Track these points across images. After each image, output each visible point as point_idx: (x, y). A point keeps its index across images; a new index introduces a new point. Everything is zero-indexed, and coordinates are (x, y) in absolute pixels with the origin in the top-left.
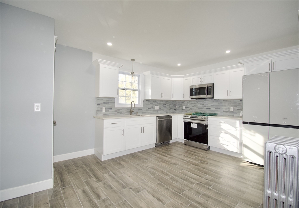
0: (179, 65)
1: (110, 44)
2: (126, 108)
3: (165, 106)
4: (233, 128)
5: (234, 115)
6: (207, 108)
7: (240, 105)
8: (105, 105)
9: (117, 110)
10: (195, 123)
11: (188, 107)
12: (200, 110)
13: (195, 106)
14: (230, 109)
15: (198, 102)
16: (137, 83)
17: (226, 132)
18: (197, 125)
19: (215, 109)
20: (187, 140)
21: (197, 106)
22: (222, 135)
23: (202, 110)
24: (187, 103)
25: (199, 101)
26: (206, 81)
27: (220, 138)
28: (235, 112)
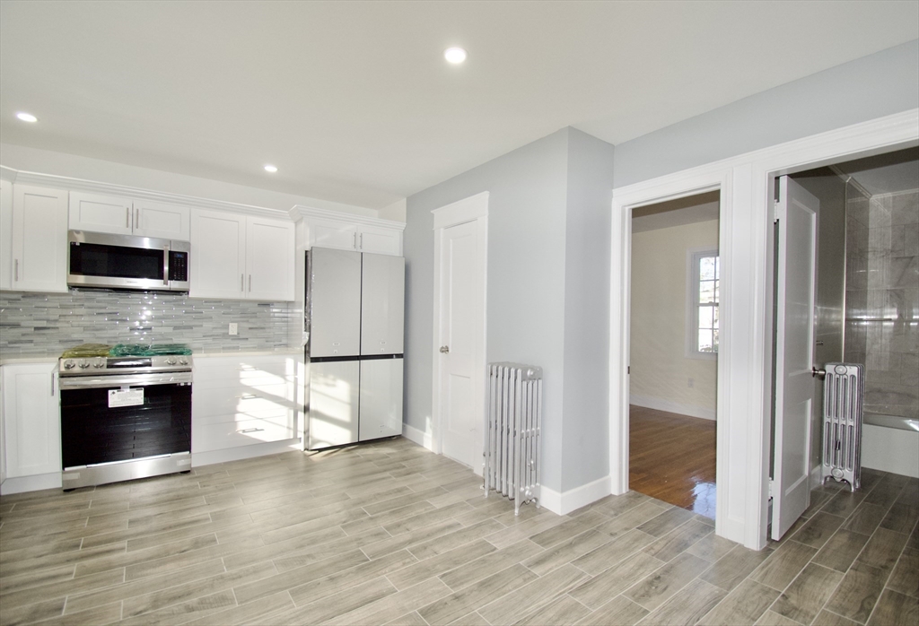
4: (276, 379)
5: (240, 344)
7: (256, 317)
10: (131, 387)
11: (17, 326)
12: (98, 334)
13: (62, 319)
14: (227, 327)
15: (86, 304)
17: (258, 394)
18: (142, 392)
19: (170, 330)
20: (84, 467)
21: (74, 318)
22: (243, 405)
23: (110, 333)
27: (238, 417)
28: (241, 336)
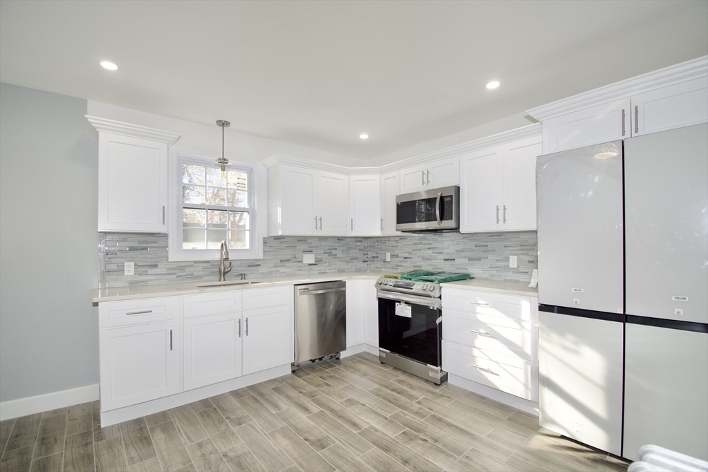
0: (364, 136)
1: (109, 66)
2: (209, 262)
3: (334, 252)
4: (510, 322)
5: (520, 277)
6: (446, 257)
7: (530, 250)
8: (133, 254)
9: (174, 269)
10: (407, 303)
11: (397, 256)
13: (415, 252)
14: (507, 260)
15: (423, 242)
16: (246, 189)
17: (492, 334)
18: (410, 308)
19: (466, 261)
20: (388, 351)
21: (419, 252)
22: (481, 341)
23: (433, 262)
24: (394, 244)
25: (425, 238)
26: (440, 182)
27: (476, 352)
28: (521, 270)
